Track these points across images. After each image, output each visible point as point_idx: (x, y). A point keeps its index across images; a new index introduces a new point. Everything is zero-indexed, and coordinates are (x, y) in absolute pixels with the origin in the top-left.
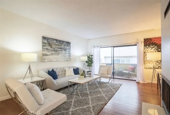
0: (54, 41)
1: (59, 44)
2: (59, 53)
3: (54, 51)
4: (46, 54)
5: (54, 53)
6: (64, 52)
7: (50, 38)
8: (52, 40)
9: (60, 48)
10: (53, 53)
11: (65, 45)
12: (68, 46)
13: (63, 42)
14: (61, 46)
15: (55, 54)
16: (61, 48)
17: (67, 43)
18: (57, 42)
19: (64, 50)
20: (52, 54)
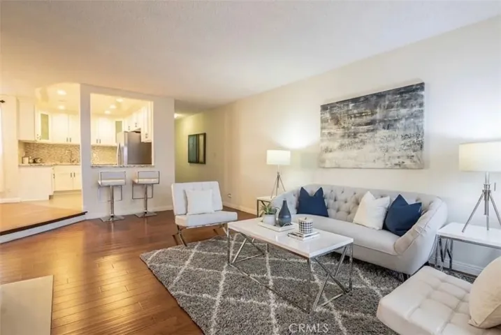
0: (348, 105)
1: (362, 109)
2: (362, 141)
3: (346, 137)
4: (327, 148)
5: (347, 143)
6: (382, 133)
7: (337, 103)
8: (342, 105)
9: (367, 124)
10: (343, 143)
11: (390, 107)
12: (405, 107)
13: (380, 96)
14: (372, 114)
15: (349, 144)
16: (372, 123)
17: (401, 93)
18: (356, 107)
19: (384, 128)
20: (342, 146)
